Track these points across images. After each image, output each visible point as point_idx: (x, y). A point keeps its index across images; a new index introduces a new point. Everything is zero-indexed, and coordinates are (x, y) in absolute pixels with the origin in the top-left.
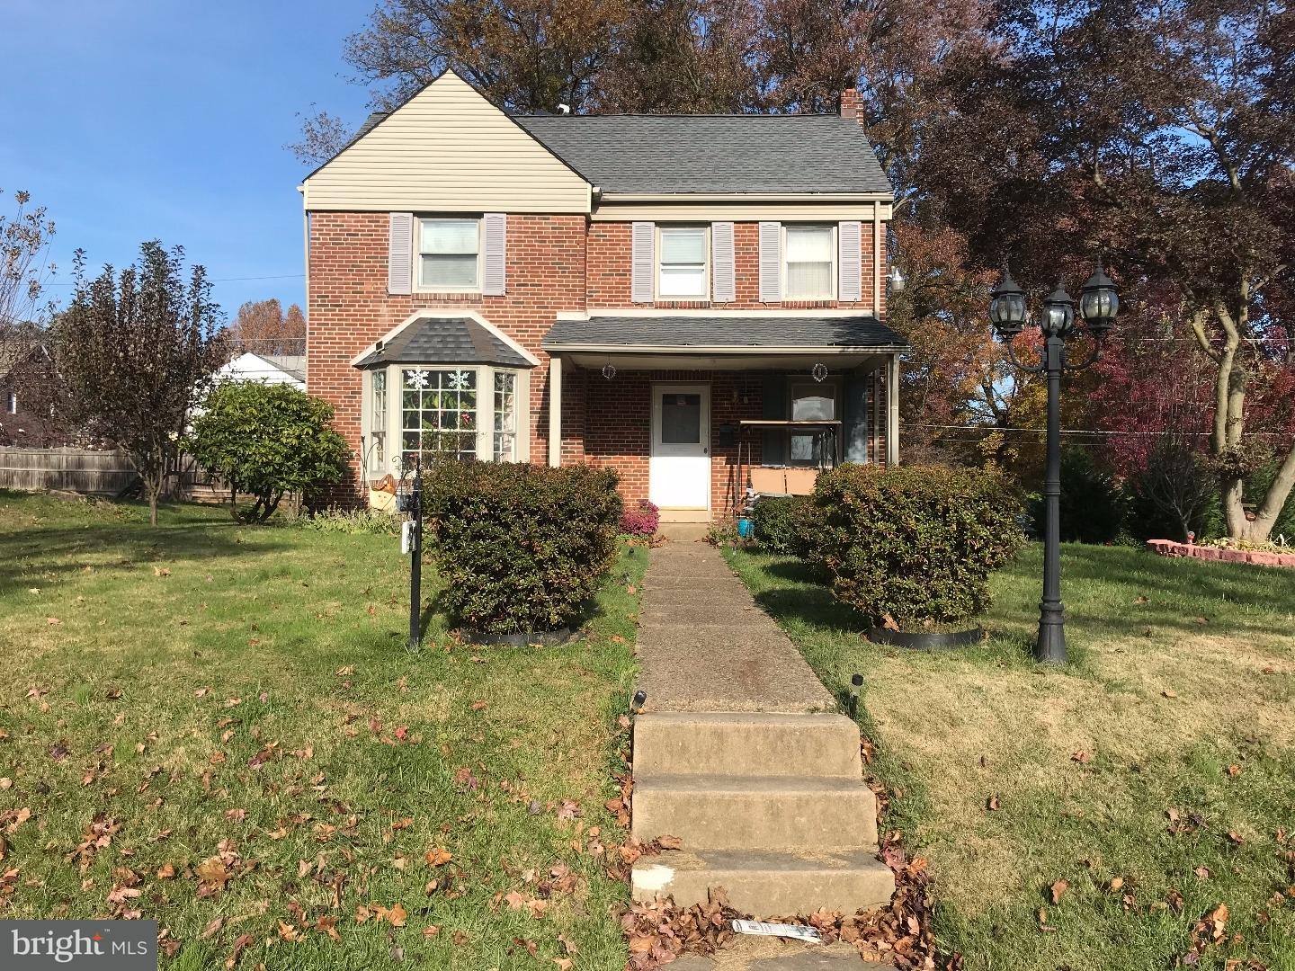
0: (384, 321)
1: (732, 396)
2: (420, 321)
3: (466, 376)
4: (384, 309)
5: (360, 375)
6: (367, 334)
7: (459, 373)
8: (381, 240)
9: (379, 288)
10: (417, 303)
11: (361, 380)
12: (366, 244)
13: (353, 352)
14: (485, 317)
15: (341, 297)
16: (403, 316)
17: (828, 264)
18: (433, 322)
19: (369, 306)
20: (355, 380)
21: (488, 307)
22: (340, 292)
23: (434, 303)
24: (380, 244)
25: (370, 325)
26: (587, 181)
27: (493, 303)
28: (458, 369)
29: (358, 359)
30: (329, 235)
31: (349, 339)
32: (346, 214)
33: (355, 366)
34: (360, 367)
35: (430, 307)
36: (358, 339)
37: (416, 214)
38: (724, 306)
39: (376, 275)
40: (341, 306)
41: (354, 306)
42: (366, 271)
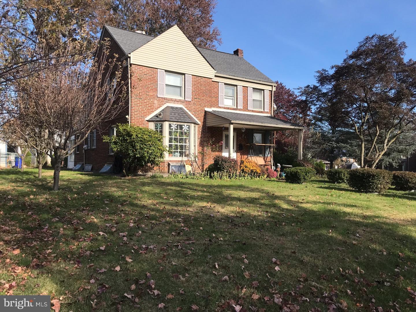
0: (156, 106)
1: (242, 136)
2: (167, 107)
3: (188, 127)
4: (156, 102)
5: (148, 124)
6: (150, 110)
7: (186, 125)
8: (155, 78)
9: (154, 94)
10: (166, 101)
11: (148, 125)
12: (150, 79)
13: (146, 116)
14: (185, 107)
15: (142, 96)
16: (162, 105)
17: (261, 101)
18: (172, 108)
19: (151, 100)
20: (146, 125)
21: (186, 104)
22: (142, 94)
23: (171, 101)
24: (154, 79)
25: (151, 107)
26: (214, 69)
27: (188, 103)
28: (186, 124)
29: (148, 118)
30: (138, 73)
31: (145, 111)
32: (144, 67)
33: (147, 121)
34: (148, 121)
35: (170, 102)
36: (147, 111)
37: (166, 71)
38: (240, 110)
39: (153, 90)
40: (142, 99)
41: (146, 99)
42: (150, 88)
